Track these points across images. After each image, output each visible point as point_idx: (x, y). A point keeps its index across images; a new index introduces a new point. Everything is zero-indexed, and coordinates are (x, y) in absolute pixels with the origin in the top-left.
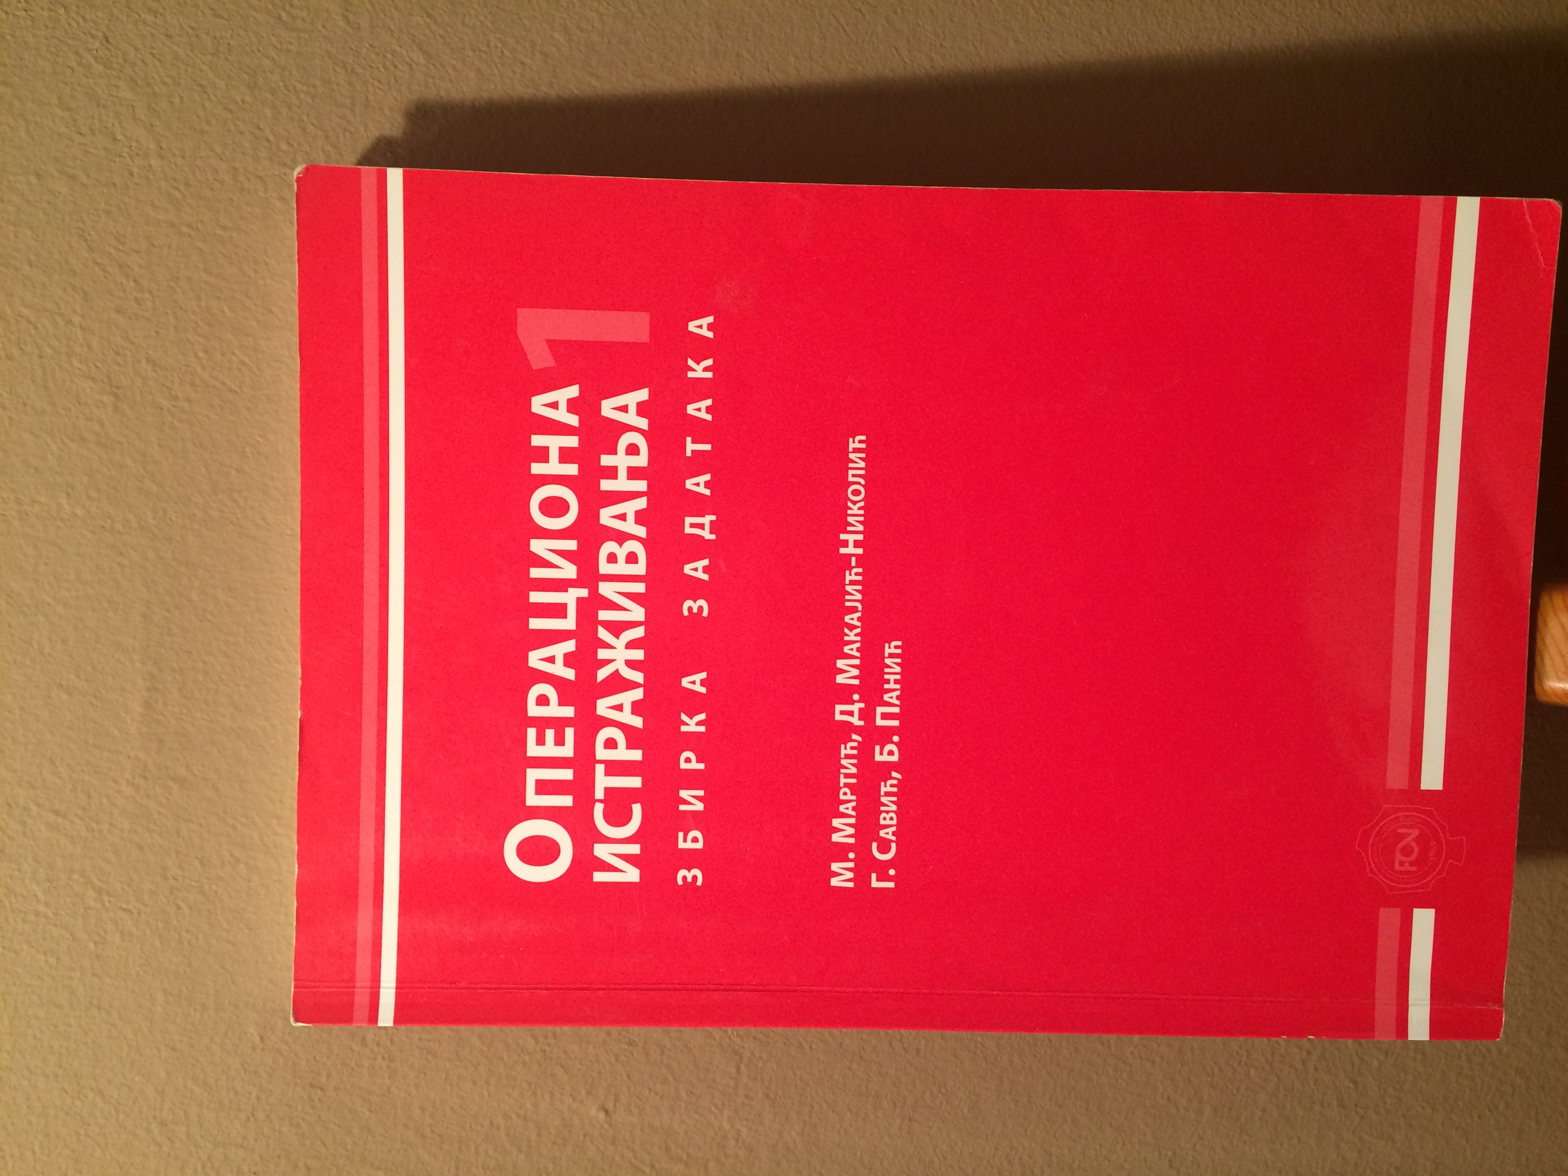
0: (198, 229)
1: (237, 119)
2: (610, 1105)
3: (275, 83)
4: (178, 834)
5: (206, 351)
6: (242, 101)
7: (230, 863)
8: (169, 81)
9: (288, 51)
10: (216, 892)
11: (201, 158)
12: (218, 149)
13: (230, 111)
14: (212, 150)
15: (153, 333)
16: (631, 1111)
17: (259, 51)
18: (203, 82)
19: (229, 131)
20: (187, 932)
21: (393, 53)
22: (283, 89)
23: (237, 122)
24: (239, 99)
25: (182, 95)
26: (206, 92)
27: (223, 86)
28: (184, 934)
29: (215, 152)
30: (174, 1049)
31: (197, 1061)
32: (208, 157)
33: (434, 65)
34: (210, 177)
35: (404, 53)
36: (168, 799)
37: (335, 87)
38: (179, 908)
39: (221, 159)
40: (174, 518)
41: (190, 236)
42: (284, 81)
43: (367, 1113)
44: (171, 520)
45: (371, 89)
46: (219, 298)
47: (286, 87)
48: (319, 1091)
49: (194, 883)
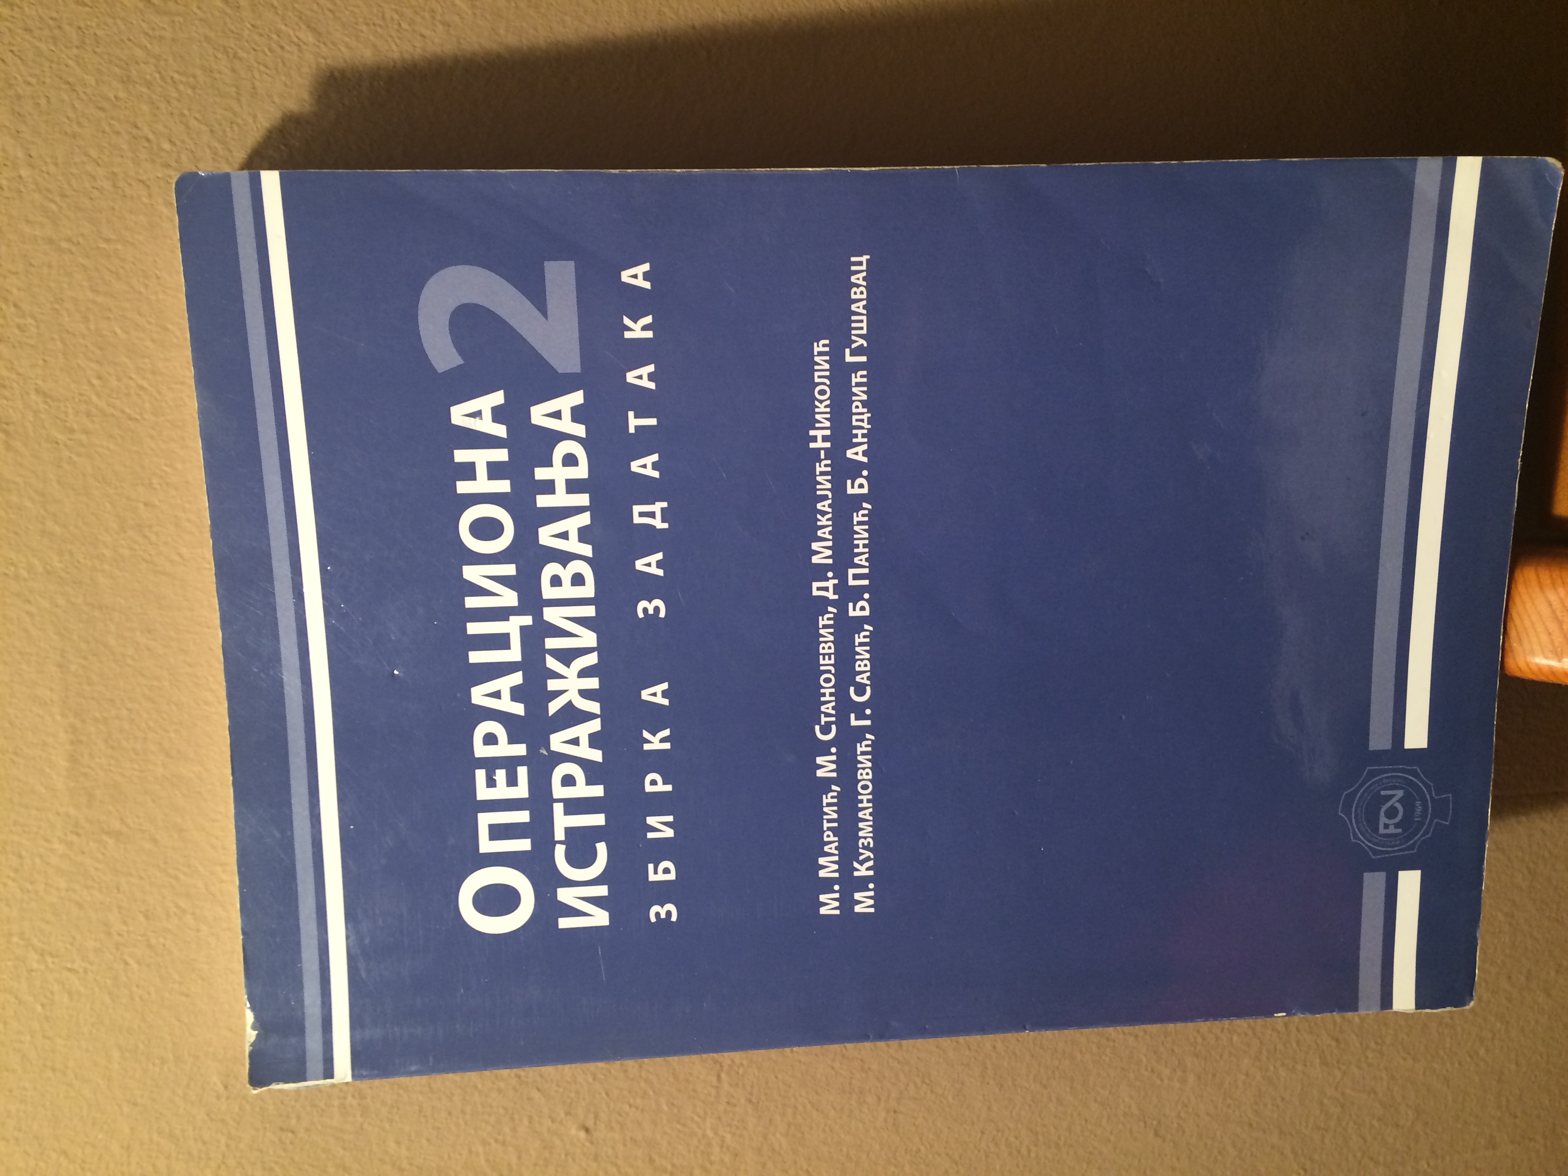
0: (79, 243)
1: (112, 118)
2: (590, 1123)
3: (150, 75)
4: (118, 889)
5: (99, 378)
6: (116, 97)
7: (175, 914)
8: (33, 80)
9: (161, 38)
10: (164, 945)
11: (75, 164)
12: (94, 153)
13: (102, 109)
14: (87, 155)
15: (41, 362)
16: (612, 1128)
17: (129, 40)
18: (71, 80)
19: (104, 132)
20: (138, 987)
21: (279, 33)
22: (159, 81)
23: (113, 122)
24: (111, 95)
25: (47, 95)
26: (75, 90)
27: (93, 83)
28: (134, 989)
29: (89, 156)
30: (135, 1104)
31: (161, 1114)
32: (83, 163)
33: (325, 44)
34: (87, 185)
35: (291, 32)
36: (103, 854)
37: (217, 75)
38: (126, 964)
39: (99, 165)
40: (82, 560)
41: (72, 253)
42: (159, 73)
43: (342, 1152)
44: (79, 562)
45: (257, 75)
46: (109, 318)
47: (162, 78)
48: (290, 1134)
49: (140, 938)
